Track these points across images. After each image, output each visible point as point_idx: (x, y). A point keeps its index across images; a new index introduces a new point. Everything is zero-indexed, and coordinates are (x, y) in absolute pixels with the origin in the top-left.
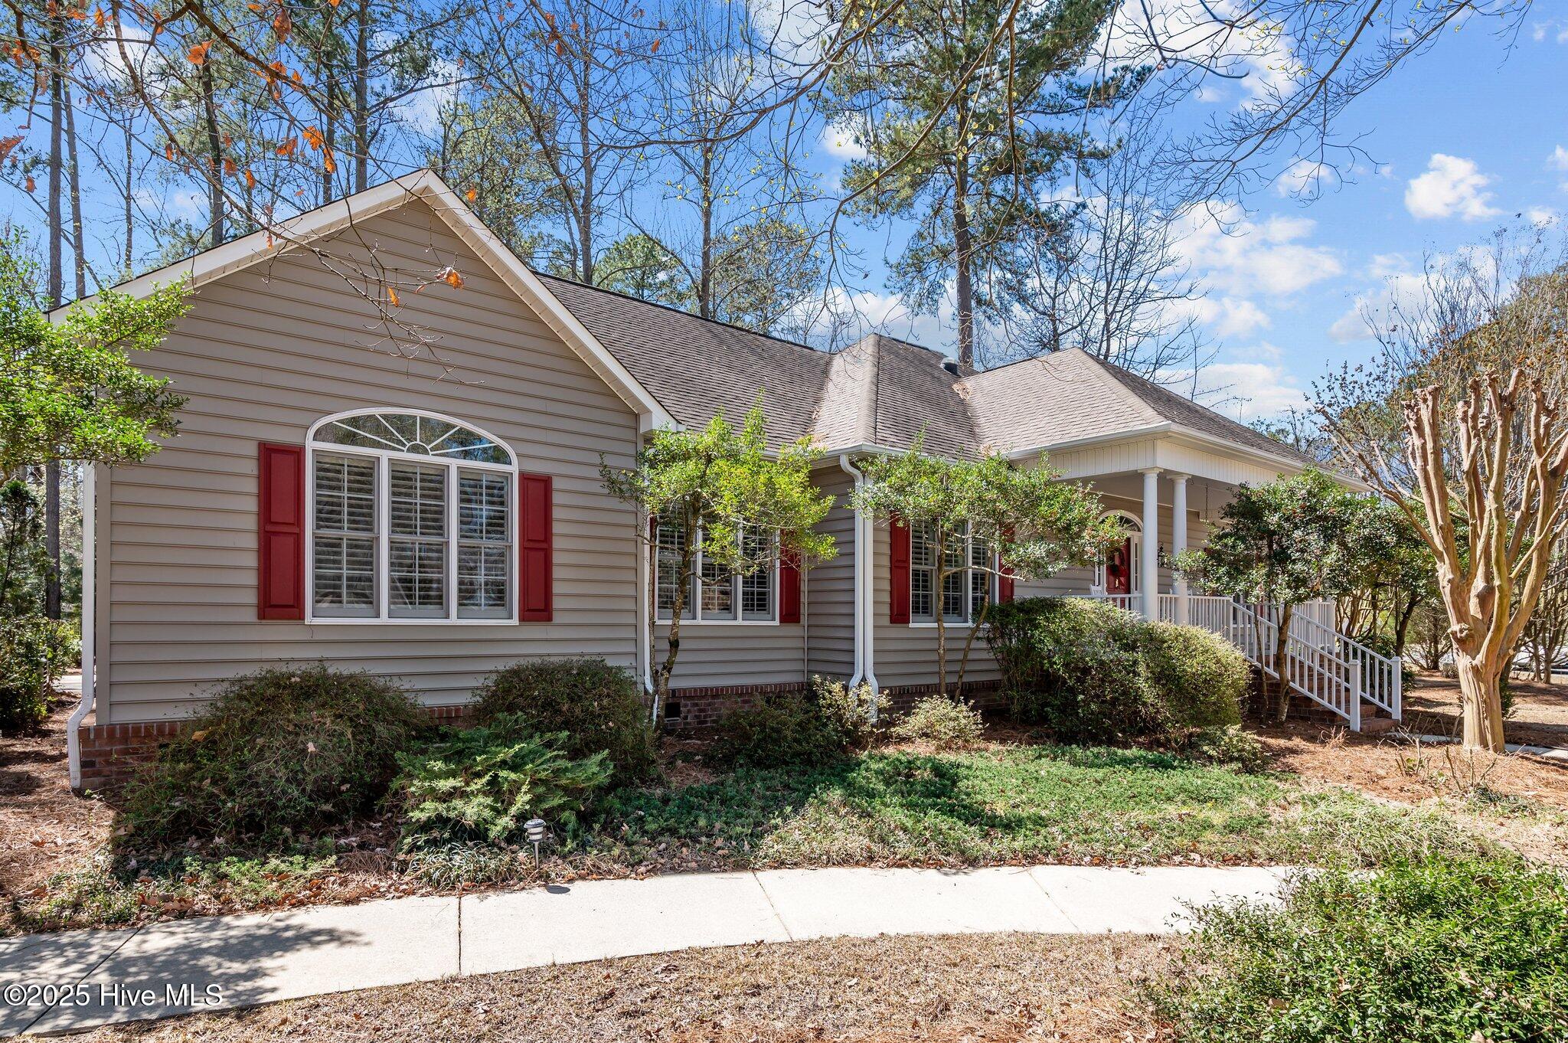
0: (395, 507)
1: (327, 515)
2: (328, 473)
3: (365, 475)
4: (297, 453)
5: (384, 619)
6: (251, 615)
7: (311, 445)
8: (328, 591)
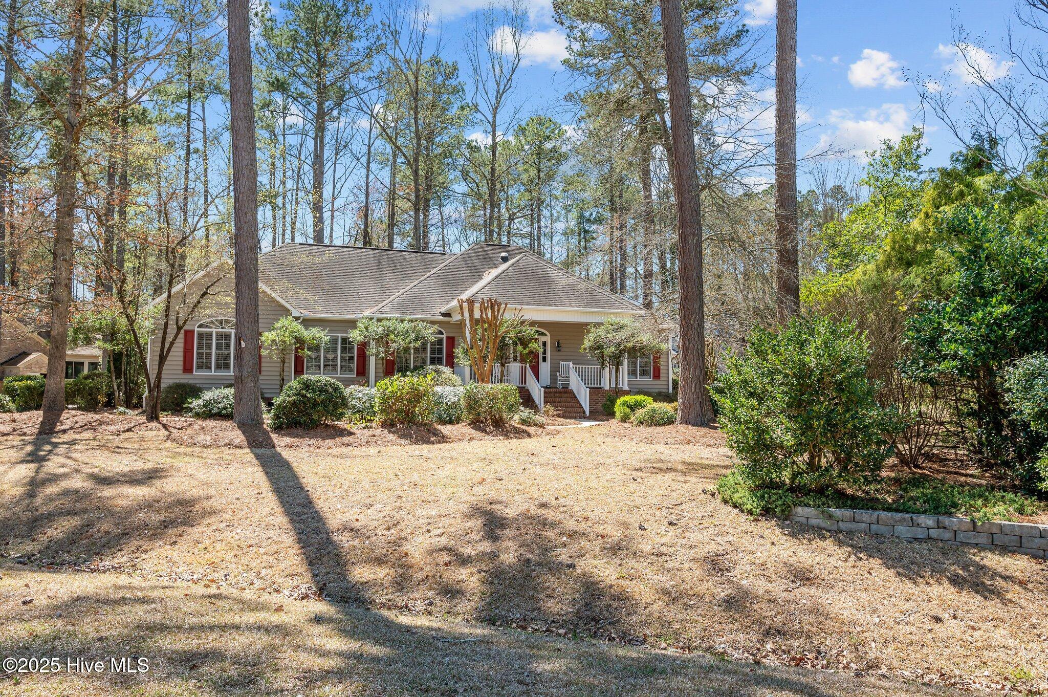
0: (217, 344)
1: (200, 346)
2: (201, 335)
3: (209, 336)
4: (193, 332)
5: (213, 373)
6: (181, 372)
7: (196, 329)
8: (200, 367)
